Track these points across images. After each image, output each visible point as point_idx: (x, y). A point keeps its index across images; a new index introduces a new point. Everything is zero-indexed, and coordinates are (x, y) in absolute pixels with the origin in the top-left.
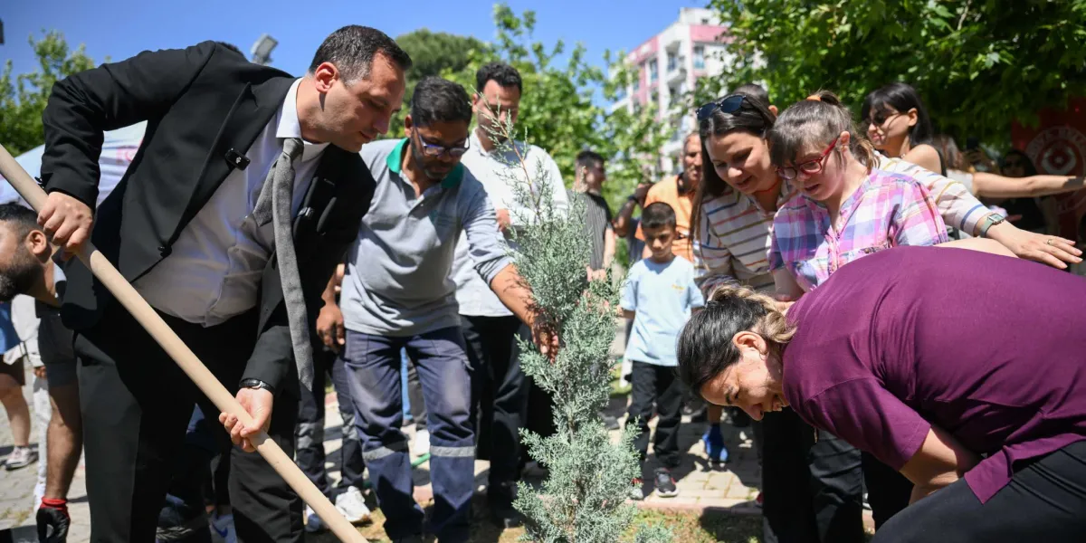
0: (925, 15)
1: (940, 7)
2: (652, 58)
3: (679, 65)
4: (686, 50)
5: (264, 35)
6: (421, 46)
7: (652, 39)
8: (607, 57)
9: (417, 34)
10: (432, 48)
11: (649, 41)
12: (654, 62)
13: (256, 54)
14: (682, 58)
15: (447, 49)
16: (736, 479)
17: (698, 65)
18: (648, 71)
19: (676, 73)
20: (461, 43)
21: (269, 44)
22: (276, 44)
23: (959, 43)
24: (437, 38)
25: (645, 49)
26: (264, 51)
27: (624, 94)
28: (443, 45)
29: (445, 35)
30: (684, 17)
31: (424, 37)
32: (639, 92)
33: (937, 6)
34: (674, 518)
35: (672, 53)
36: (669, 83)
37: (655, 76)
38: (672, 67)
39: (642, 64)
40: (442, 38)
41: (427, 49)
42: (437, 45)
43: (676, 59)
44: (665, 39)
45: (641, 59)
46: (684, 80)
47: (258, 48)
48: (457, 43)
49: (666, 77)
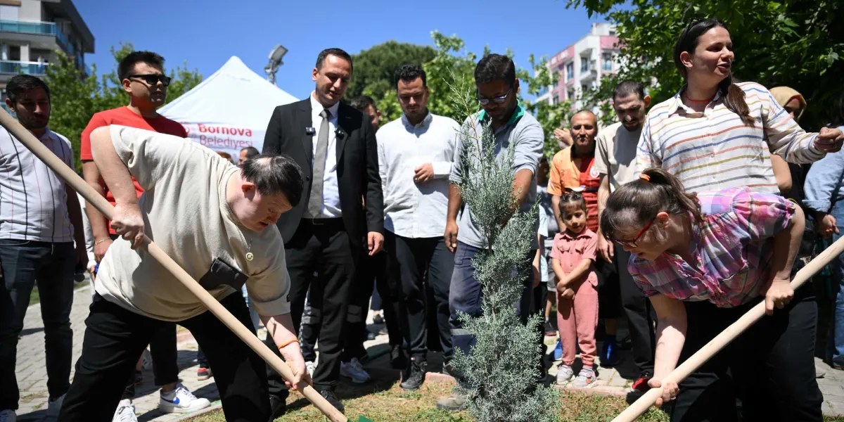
0: (776, 26)
1: (787, 19)
2: (568, 63)
3: (591, 67)
4: (596, 56)
5: (278, 45)
6: (390, 53)
7: (569, 47)
8: (532, 61)
9: (387, 44)
10: (399, 55)
11: (567, 48)
12: (571, 65)
13: (272, 58)
14: (593, 62)
15: (410, 55)
16: (618, 374)
17: (605, 68)
18: (565, 72)
19: (588, 73)
20: (421, 50)
21: (282, 51)
22: (286, 51)
23: (805, 46)
24: (402, 47)
25: (564, 55)
26: (277, 57)
27: (546, 90)
28: (407, 52)
29: (407, 45)
30: (595, 30)
31: (393, 46)
32: (558, 88)
33: (785, 18)
34: (567, 396)
35: (586, 58)
36: (582, 81)
37: (571, 76)
38: (584, 69)
39: (561, 67)
40: (406, 47)
41: (394, 55)
42: (401, 52)
43: (589, 62)
44: (579, 48)
45: (560, 63)
46: (594, 79)
47: (273, 54)
48: (417, 50)
49: (579, 76)
